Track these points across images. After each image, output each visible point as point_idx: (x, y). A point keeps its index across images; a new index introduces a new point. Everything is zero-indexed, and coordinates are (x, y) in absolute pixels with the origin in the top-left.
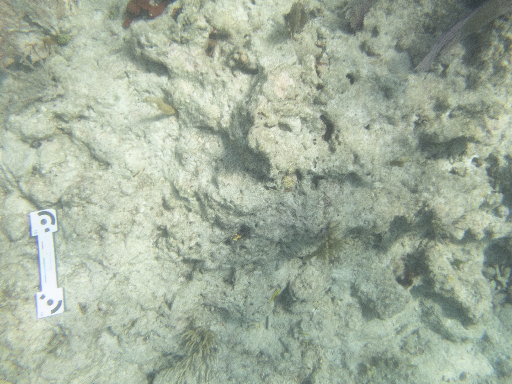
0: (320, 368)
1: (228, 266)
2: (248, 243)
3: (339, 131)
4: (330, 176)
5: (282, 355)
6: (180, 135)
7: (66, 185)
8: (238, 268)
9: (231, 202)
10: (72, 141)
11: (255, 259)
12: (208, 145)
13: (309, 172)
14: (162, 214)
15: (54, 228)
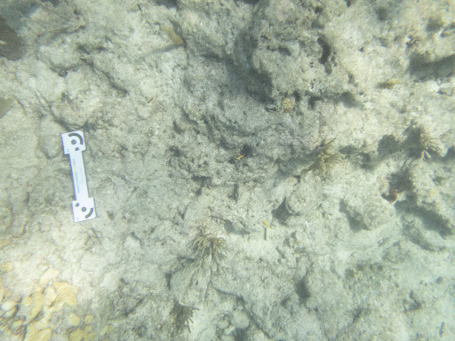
0: (313, 271)
1: (233, 183)
2: (250, 161)
3: (335, 53)
4: (326, 97)
5: (279, 261)
6: (188, 64)
7: (91, 109)
8: (241, 185)
9: (235, 122)
10: (94, 71)
11: (256, 176)
12: (213, 72)
13: (307, 93)
14: (174, 137)
15: (83, 147)
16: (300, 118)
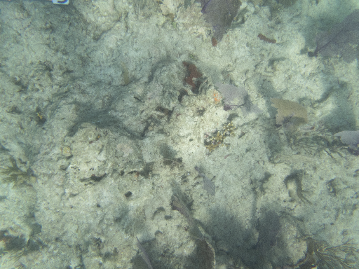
16: (56, 159)
